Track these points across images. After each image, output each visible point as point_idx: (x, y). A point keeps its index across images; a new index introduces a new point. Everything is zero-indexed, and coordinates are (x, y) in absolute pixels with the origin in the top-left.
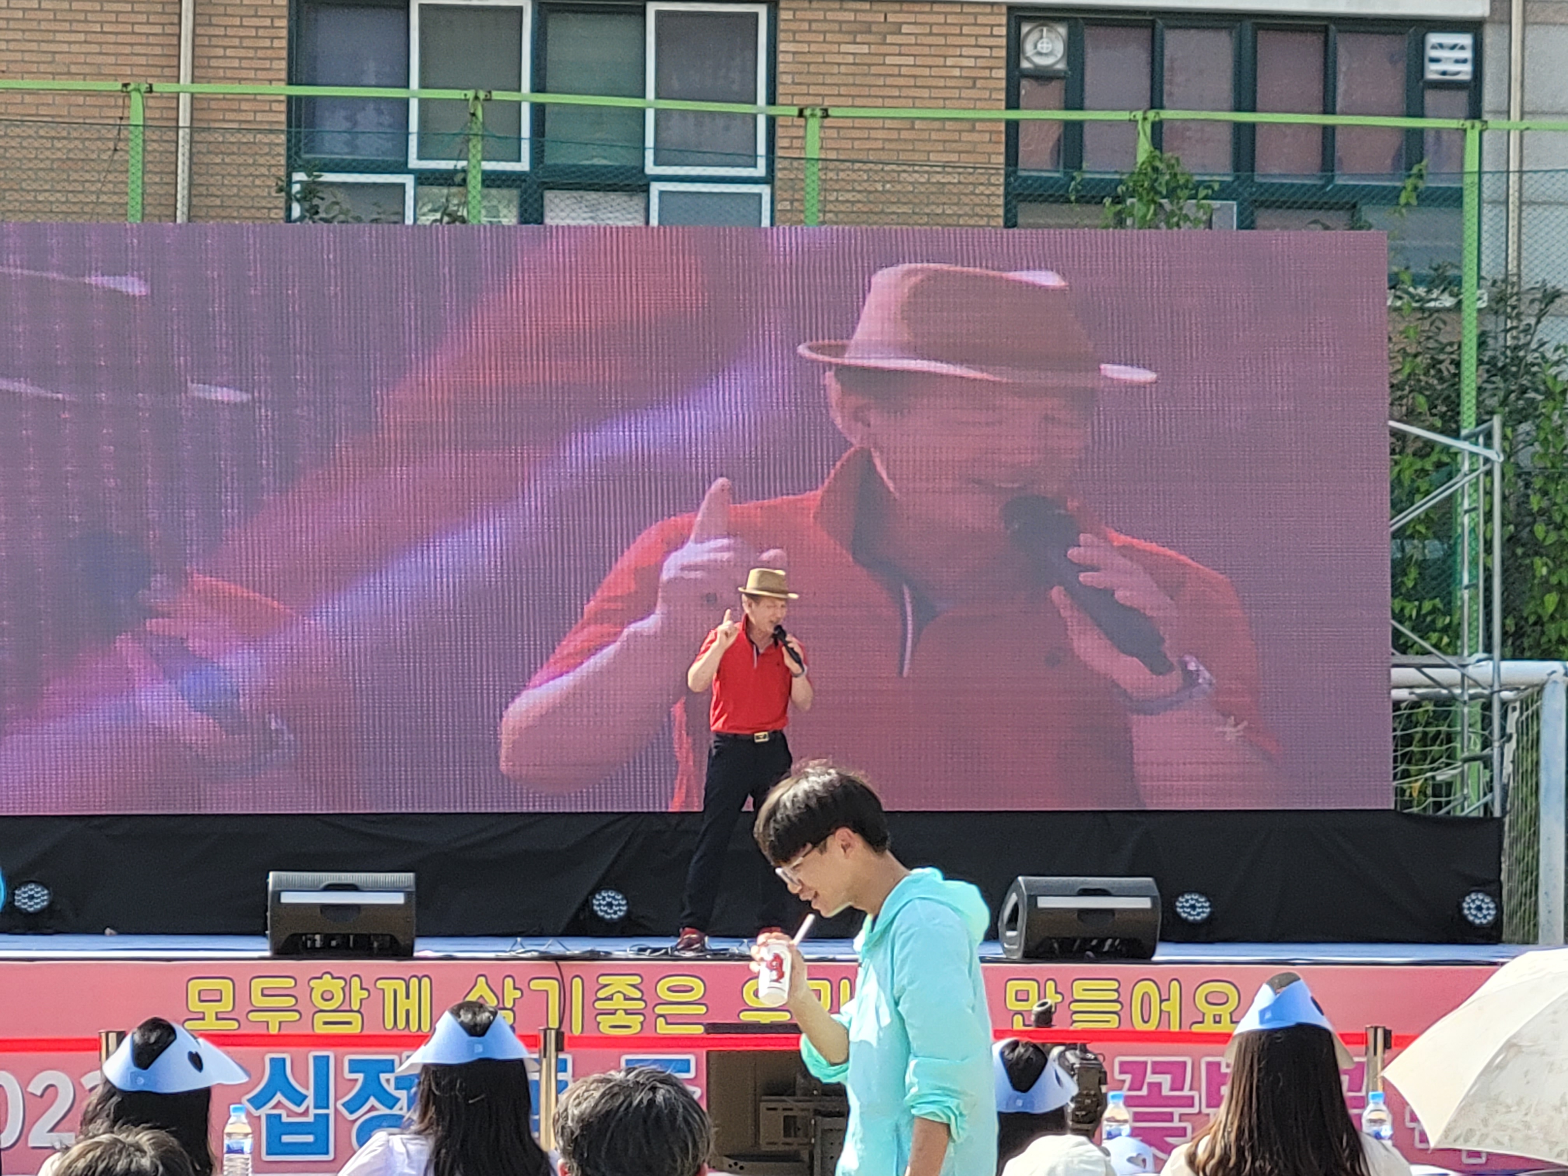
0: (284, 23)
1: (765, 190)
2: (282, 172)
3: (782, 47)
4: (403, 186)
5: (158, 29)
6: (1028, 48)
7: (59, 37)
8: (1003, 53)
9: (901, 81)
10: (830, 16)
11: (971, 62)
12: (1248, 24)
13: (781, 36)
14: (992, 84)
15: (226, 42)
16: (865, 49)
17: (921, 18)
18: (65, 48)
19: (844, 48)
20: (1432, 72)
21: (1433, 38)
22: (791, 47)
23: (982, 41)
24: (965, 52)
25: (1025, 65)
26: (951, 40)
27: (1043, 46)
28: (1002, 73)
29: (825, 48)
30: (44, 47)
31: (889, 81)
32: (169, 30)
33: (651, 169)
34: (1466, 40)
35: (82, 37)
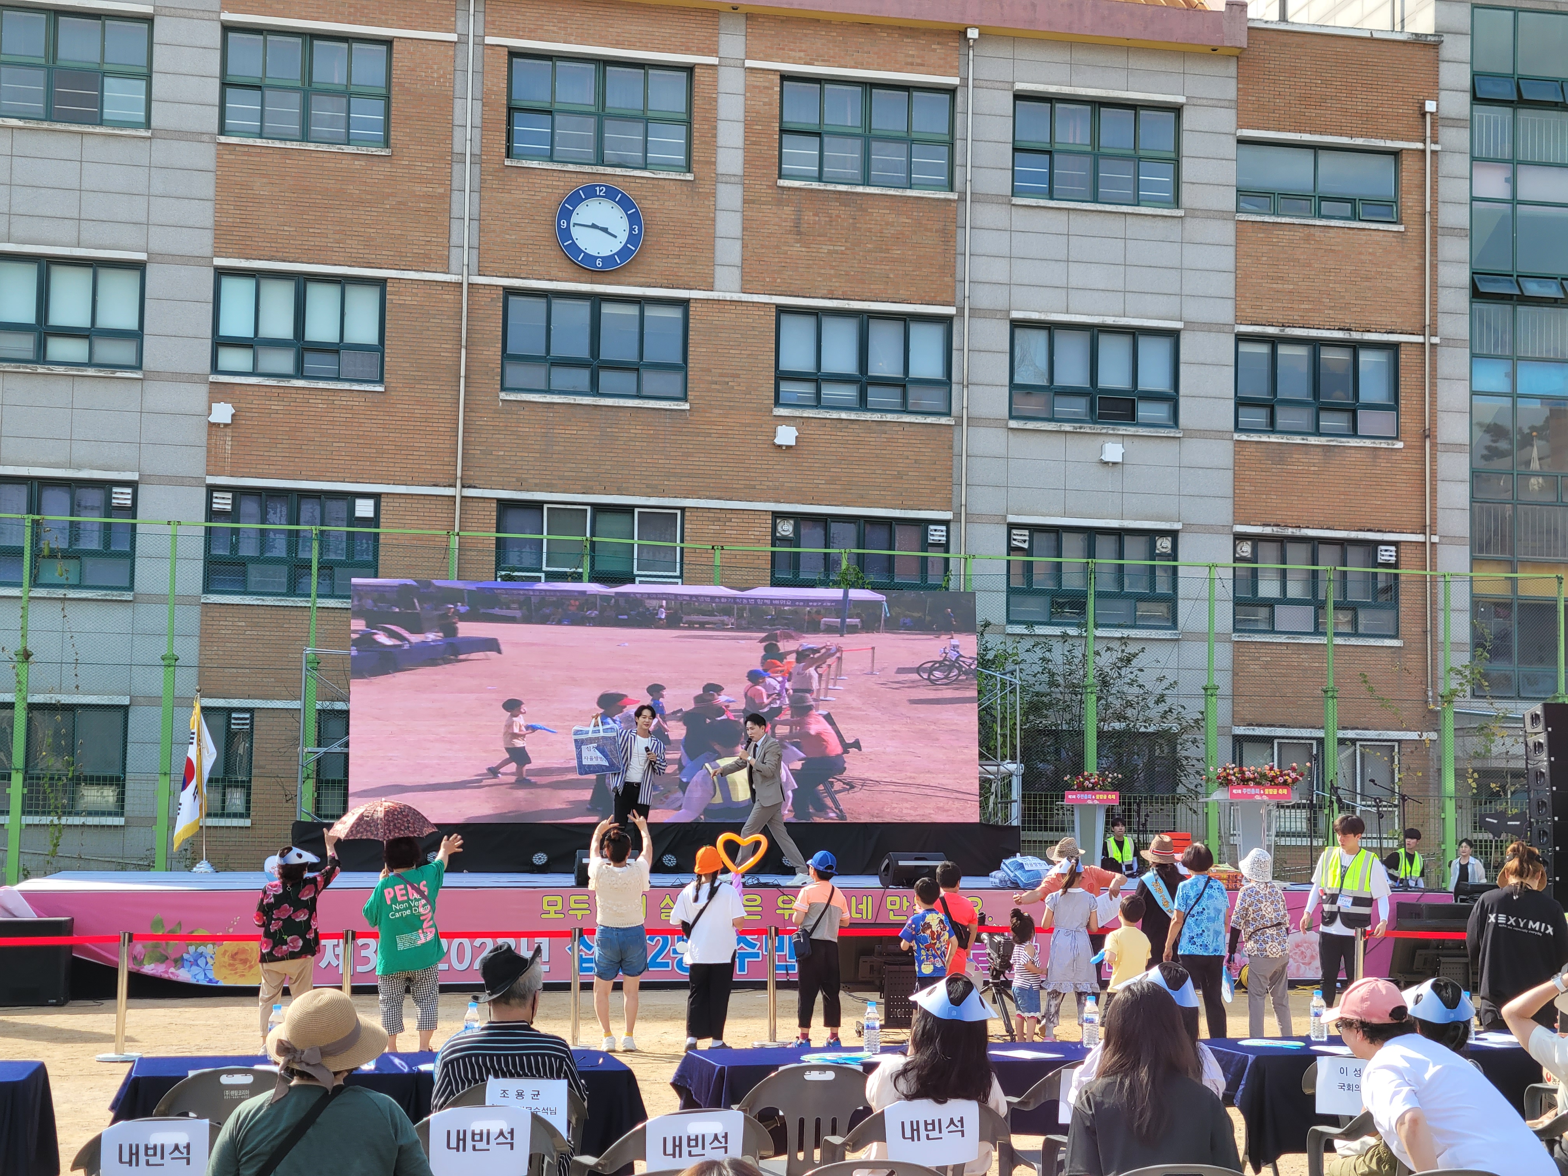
0: (495, 513)
1: (679, 581)
2: (494, 570)
3: (686, 526)
4: (540, 577)
5: (446, 515)
6: (779, 528)
7: (407, 517)
8: (770, 530)
9: (731, 540)
10: (705, 514)
11: (758, 533)
12: (862, 521)
13: (686, 522)
14: (766, 542)
15: (472, 521)
16: (718, 527)
17: (739, 516)
18: (409, 522)
19: (710, 527)
20: (931, 539)
21: (932, 527)
22: (690, 526)
23: (762, 525)
24: (756, 529)
25: (778, 535)
26: (750, 525)
27: (785, 528)
28: (770, 538)
29: (702, 527)
30: (401, 521)
31: (727, 540)
32: (450, 515)
33: (636, 572)
34: (944, 528)
35: (416, 518)
